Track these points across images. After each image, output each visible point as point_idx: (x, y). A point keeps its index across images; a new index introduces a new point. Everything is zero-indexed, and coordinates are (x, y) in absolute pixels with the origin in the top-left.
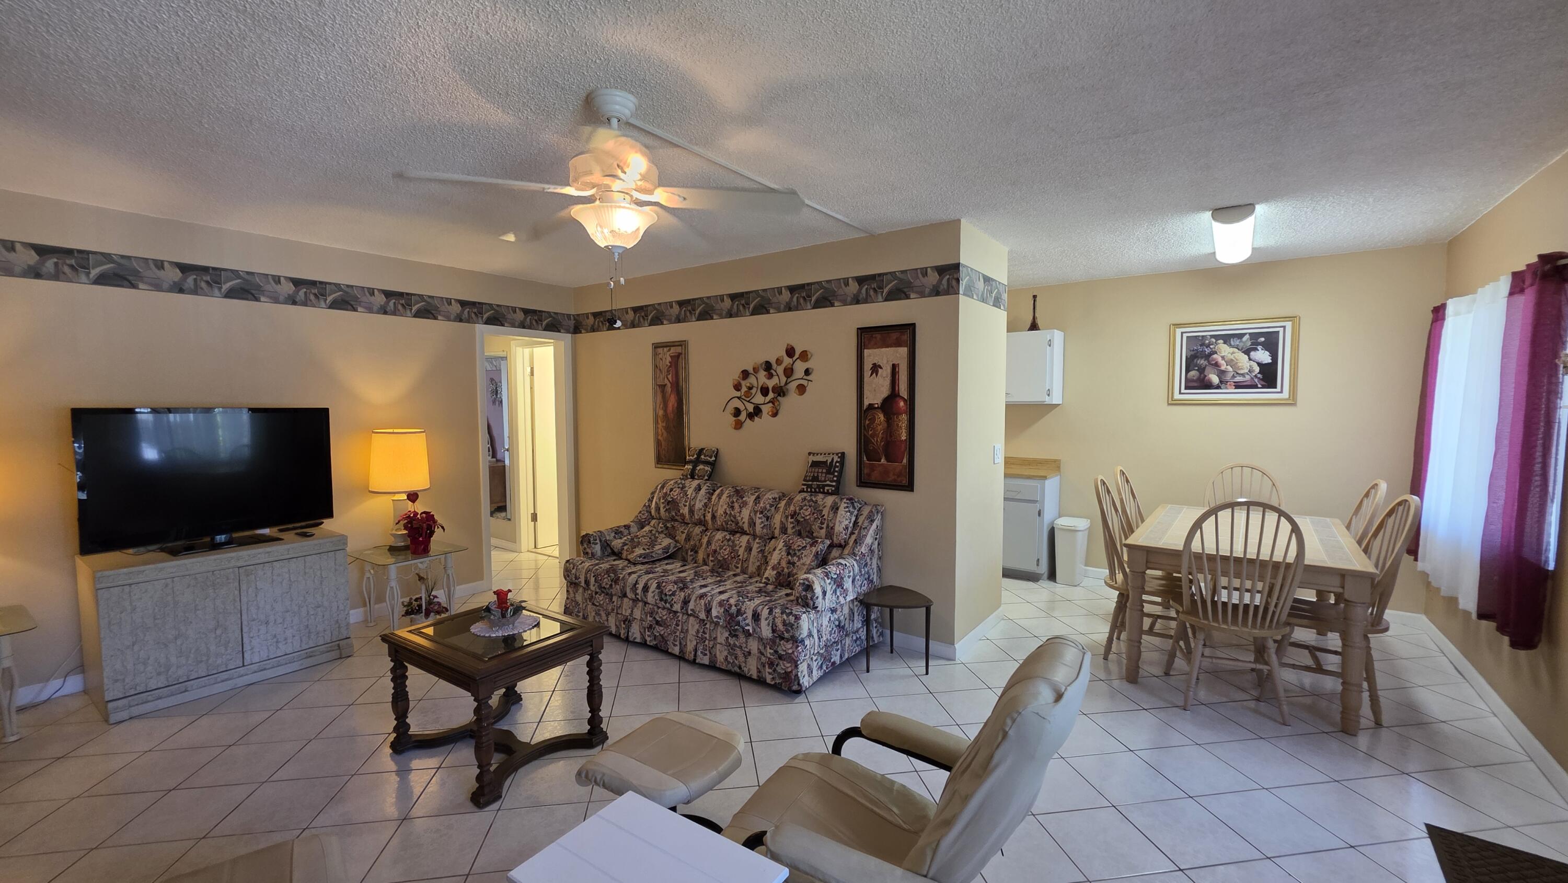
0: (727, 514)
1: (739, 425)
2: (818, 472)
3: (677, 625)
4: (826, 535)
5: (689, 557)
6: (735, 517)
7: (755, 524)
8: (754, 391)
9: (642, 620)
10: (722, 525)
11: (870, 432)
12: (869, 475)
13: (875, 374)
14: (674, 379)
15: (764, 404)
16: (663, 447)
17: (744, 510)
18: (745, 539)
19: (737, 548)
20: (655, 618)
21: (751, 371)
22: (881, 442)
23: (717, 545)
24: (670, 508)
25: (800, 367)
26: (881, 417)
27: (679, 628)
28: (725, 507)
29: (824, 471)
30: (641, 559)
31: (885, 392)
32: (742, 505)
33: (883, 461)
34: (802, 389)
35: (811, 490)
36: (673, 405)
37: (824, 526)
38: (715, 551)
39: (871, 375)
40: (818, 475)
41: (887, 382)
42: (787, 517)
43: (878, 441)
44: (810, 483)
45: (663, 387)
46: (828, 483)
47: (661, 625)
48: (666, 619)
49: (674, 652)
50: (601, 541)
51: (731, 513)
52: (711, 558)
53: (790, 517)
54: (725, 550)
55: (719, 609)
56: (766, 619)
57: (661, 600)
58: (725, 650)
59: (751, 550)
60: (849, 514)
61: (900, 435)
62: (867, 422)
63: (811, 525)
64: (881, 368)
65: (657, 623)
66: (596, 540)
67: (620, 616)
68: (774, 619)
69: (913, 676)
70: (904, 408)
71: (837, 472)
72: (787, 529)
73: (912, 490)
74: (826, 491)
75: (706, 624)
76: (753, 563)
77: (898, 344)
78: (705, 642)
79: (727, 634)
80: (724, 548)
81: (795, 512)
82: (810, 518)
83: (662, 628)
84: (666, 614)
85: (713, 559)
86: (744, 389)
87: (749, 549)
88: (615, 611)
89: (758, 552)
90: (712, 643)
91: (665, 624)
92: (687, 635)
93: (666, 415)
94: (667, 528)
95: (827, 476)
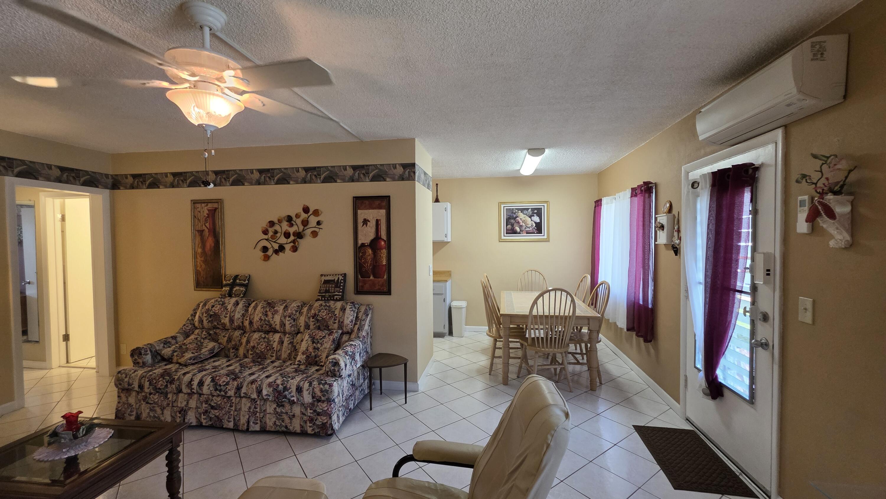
0: (262, 320)
1: (267, 258)
2: (329, 287)
3: (231, 406)
4: (338, 327)
5: (231, 353)
6: (269, 321)
7: (285, 325)
8: (279, 235)
9: (197, 408)
10: (258, 328)
11: (363, 261)
12: (362, 287)
13: (365, 225)
14: (211, 226)
15: (287, 244)
16: (202, 275)
17: (276, 316)
18: (277, 336)
19: (272, 343)
20: (210, 404)
21: (276, 221)
22: (370, 266)
23: (255, 342)
24: (212, 320)
25: (313, 220)
26: (370, 251)
27: (233, 408)
28: (260, 315)
29: (333, 286)
30: (191, 361)
31: (371, 235)
32: (274, 313)
33: (372, 277)
34: (315, 234)
35: (325, 299)
36: (210, 245)
37: (337, 321)
38: (254, 347)
39: (363, 226)
40: (329, 289)
41: (373, 230)
42: (309, 318)
43: (368, 265)
44: (324, 294)
45: (201, 232)
46: (337, 293)
47: (216, 409)
48: (221, 403)
49: (228, 427)
50: (151, 351)
51: (265, 319)
52: (250, 352)
53: (311, 318)
55: (268, 389)
56: (307, 390)
57: (216, 390)
58: (274, 417)
59: (283, 343)
60: (352, 312)
61: (382, 262)
62: (361, 254)
63: (327, 322)
64: (369, 222)
65: (213, 408)
66: (147, 351)
67: (175, 408)
68: (313, 389)
69: (397, 407)
70: (385, 245)
71: (342, 286)
72: (310, 326)
73: (390, 294)
74: (335, 299)
75: (257, 401)
76: (285, 352)
77: (380, 207)
78: (256, 414)
79: (275, 406)
80: (261, 344)
81: (315, 314)
82: (326, 317)
83: (216, 411)
84: (220, 400)
85: (252, 352)
86: (271, 234)
87: (281, 342)
88: (171, 405)
89: (289, 344)
90: (262, 414)
91: (220, 407)
92: (240, 413)
93: (204, 253)
94: (210, 335)
95: (336, 289)
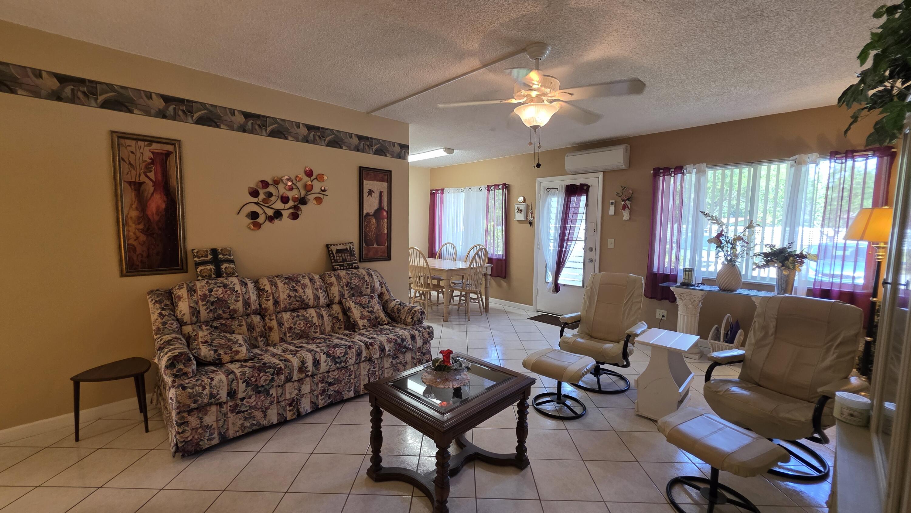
0: (291, 297)
1: (258, 226)
2: (345, 256)
3: (350, 375)
4: (371, 292)
5: (260, 342)
6: (300, 297)
7: (319, 298)
8: (273, 199)
9: (312, 391)
10: (286, 307)
11: (368, 230)
12: (367, 254)
13: (370, 196)
14: (160, 177)
15: (284, 210)
16: (138, 252)
17: (306, 290)
18: (312, 312)
19: (310, 319)
20: (327, 382)
21: (270, 182)
22: (374, 234)
23: (290, 323)
25: (317, 186)
26: (374, 220)
27: (353, 377)
28: (288, 291)
29: (348, 255)
31: (376, 206)
32: (303, 287)
33: (375, 245)
34: (319, 200)
35: (344, 268)
36: (158, 207)
37: (369, 286)
38: (290, 328)
39: (368, 196)
40: (345, 258)
41: (377, 201)
42: (343, 287)
43: (372, 235)
44: (342, 263)
45: (137, 186)
46: (354, 261)
47: (335, 384)
48: (339, 376)
49: (349, 397)
51: (296, 295)
52: (288, 335)
53: (345, 287)
54: (300, 324)
58: (391, 370)
59: (322, 316)
61: (384, 230)
62: (366, 223)
63: (361, 288)
64: (374, 192)
65: (330, 384)
67: (283, 403)
68: (423, 334)
70: (386, 216)
72: (344, 295)
73: (390, 260)
74: (353, 267)
75: (374, 361)
76: (328, 325)
77: (383, 180)
78: (375, 373)
79: (391, 360)
80: (298, 323)
81: (348, 283)
82: (359, 284)
83: (336, 386)
84: (338, 373)
85: (290, 334)
86: (262, 196)
87: (321, 317)
88: (275, 402)
89: (328, 316)
90: (381, 372)
91: (338, 380)
92: (360, 378)
93: (143, 217)
95: (351, 257)
